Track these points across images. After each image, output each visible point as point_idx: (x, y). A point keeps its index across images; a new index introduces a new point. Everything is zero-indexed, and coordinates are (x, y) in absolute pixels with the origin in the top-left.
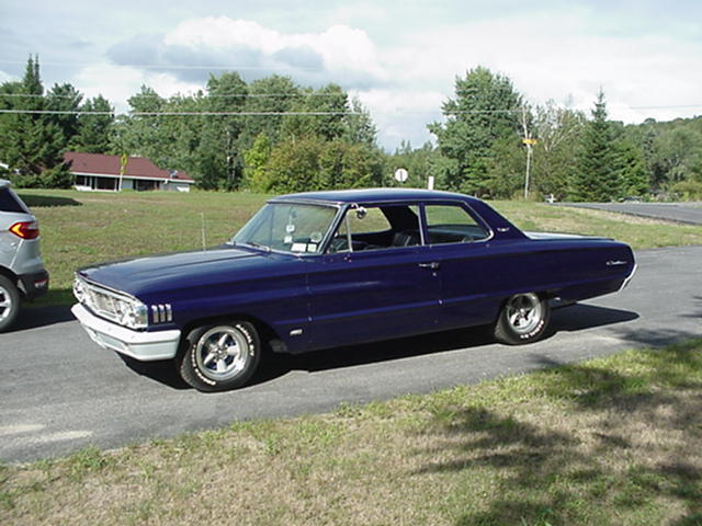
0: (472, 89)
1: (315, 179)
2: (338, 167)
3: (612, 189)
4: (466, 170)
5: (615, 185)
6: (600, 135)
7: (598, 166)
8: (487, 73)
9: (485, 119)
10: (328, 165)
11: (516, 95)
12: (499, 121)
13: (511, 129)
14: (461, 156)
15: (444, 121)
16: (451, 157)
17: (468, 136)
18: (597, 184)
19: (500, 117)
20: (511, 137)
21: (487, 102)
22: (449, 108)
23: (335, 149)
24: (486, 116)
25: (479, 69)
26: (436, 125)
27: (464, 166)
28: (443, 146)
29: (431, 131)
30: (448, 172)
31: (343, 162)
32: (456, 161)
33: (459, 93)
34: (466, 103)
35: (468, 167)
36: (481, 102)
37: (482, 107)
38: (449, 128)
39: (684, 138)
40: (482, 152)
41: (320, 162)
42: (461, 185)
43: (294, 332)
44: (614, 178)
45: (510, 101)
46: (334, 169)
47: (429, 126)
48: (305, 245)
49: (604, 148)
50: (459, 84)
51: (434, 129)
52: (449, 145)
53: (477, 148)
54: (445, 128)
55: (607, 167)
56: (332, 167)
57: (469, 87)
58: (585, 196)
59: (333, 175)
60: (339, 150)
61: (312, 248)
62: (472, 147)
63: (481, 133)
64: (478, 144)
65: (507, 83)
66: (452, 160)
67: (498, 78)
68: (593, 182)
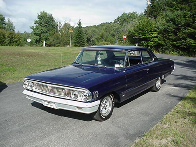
0: (42, 17)
1: (5, 41)
2: (12, 38)
3: (83, 44)
4: (41, 39)
5: (84, 43)
6: (80, 30)
7: (80, 38)
8: (46, 13)
9: (46, 25)
10: (9, 37)
11: (54, 19)
12: (50, 26)
13: (53, 28)
14: (40, 35)
15: (34, 26)
16: (37, 35)
17: (42, 30)
18: (80, 42)
19: (50, 25)
20: (53, 30)
21: (46, 21)
22: (36, 22)
23: (11, 33)
24: (46, 24)
25: (43, 12)
26: (32, 27)
27: (41, 38)
28: (35, 32)
29: (31, 28)
30: (36, 40)
31: (13, 36)
32: (38, 36)
33: (38, 18)
34: (41, 21)
35: (42, 38)
36: (45, 21)
37: (45, 22)
38: (36, 28)
39: (94, 31)
40: (45, 34)
41: (6, 37)
42: (40, 43)
43: (123, 96)
44: (84, 41)
45: (52, 21)
46: (11, 39)
47: (30, 27)
48: (119, 65)
49: (81, 33)
50: (39, 16)
51: (32, 28)
52: (36, 32)
53: (44, 33)
54: (35, 27)
55: (82, 38)
56: (10, 38)
57: (41, 17)
58: (77, 45)
59: (11, 40)
60: (12, 33)
61: (122, 66)
62: (43, 33)
63: (45, 29)
64: (44, 32)
65: (51, 16)
66: (37, 36)
67: (49, 14)
68: (79, 42)
